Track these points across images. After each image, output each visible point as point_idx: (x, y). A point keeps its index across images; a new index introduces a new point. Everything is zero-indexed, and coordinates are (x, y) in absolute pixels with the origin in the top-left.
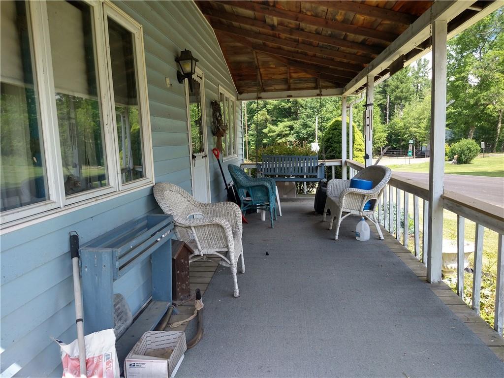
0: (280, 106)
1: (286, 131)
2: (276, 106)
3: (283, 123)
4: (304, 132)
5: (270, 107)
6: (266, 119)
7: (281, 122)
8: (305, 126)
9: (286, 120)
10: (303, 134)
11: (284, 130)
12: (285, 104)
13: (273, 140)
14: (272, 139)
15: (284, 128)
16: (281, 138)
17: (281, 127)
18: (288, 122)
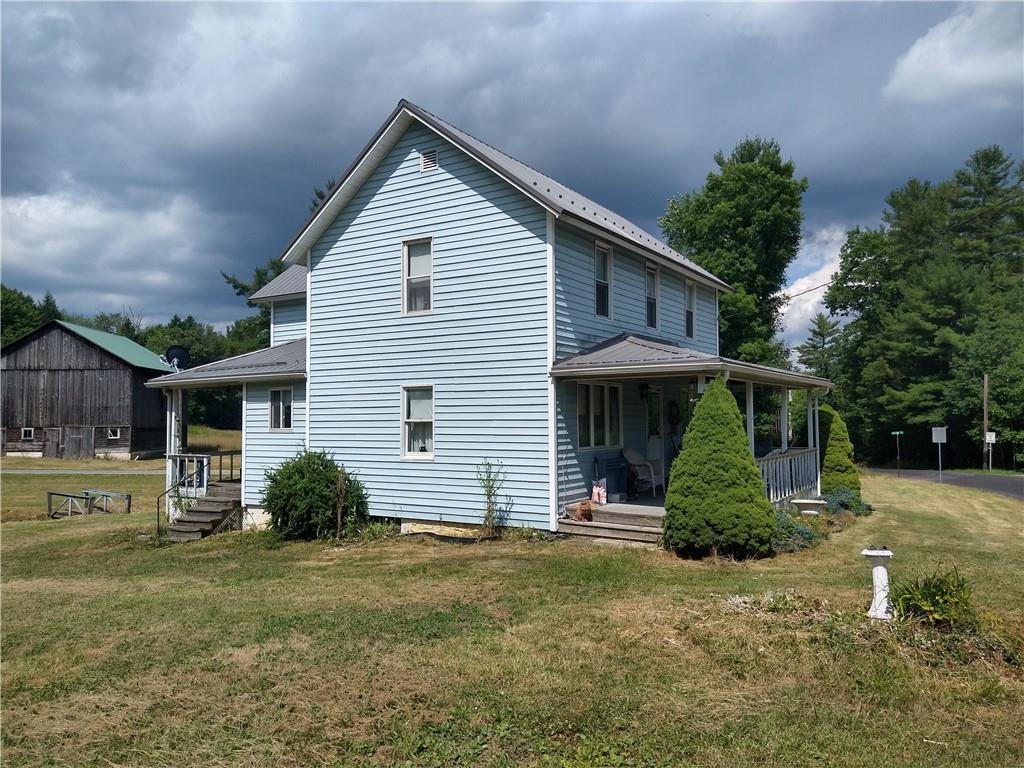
0: (914, 354)
1: (925, 400)
2: (904, 352)
3: (920, 385)
4: (961, 404)
5: (894, 355)
6: (887, 376)
7: (916, 382)
8: (965, 392)
9: (927, 379)
10: (959, 409)
11: (920, 399)
12: (925, 350)
13: (900, 417)
14: (898, 416)
15: (921, 395)
16: (915, 416)
17: (914, 393)
18: (931, 384)
